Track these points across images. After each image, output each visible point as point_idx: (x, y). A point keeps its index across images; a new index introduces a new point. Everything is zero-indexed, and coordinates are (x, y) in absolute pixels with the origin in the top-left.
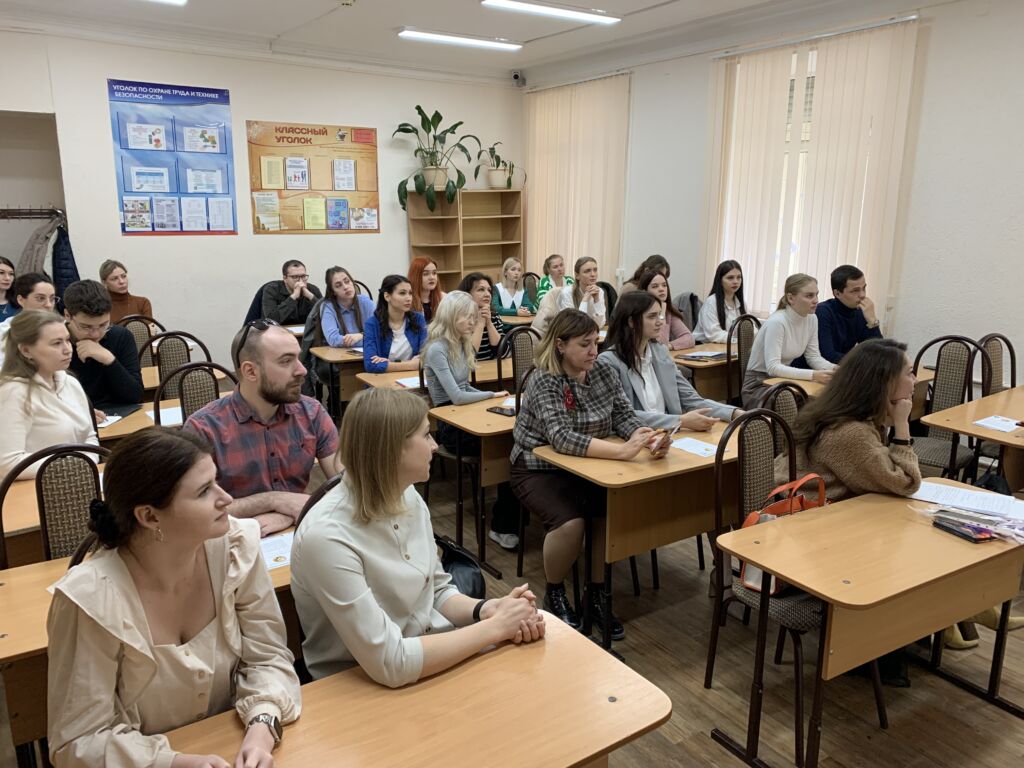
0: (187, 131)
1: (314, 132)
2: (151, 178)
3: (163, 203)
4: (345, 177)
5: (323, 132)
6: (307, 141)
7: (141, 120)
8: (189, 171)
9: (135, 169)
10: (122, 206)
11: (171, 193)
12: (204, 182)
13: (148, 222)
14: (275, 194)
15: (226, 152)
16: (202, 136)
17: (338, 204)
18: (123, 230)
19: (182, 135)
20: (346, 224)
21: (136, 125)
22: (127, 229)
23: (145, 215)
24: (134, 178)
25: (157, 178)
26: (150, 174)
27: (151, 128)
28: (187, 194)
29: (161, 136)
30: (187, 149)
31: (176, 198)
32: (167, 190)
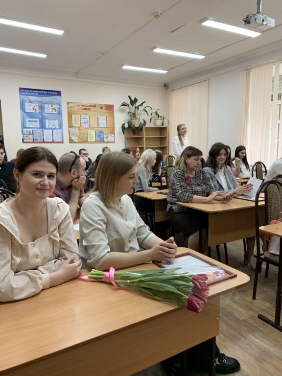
0: (46, 106)
1: (91, 106)
2: (33, 123)
3: (37, 132)
4: (103, 122)
5: (95, 106)
6: (89, 109)
7: (30, 102)
8: (46, 120)
9: (27, 119)
10: (23, 132)
11: (40, 128)
12: (52, 124)
13: (32, 138)
14: (77, 129)
15: (60, 113)
16: (51, 107)
17: (100, 132)
18: (23, 141)
19: (44, 107)
20: (103, 140)
21: (28, 104)
23: (30, 136)
24: (27, 122)
25: (35, 123)
26: (33, 121)
27: (33, 105)
28: (46, 128)
29: (37, 108)
30: (46, 112)
31: (42, 130)
32: (39, 127)
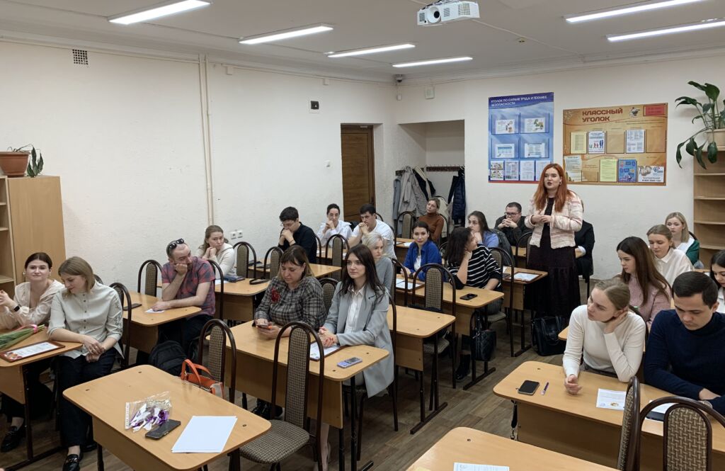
0: (527, 121)
1: (612, 112)
2: (505, 150)
3: (510, 164)
4: (636, 144)
5: (620, 111)
6: (606, 119)
7: (503, 118)
8: (526, 145)
9: (498, 145)
10: (490, 165)
11: (515, 159)
12: (534, 151)
13: (502, 175)
14: (580, 157)
15: (549, 131)
16: (535, 123)
17: (628, 163)
18: (489, 179)
19: (524, 124)
20: (634, 178)
21: (499, 121)
22: (491, 179)
23: (500, 171)
24: (497, 150)
25: (508, 150)
26: (505, 148)
27: (507, 122)
28: (524, 159)
29: (512, 126)
30: (526, 131)
31: (517, 161)
32: (513, 157)
